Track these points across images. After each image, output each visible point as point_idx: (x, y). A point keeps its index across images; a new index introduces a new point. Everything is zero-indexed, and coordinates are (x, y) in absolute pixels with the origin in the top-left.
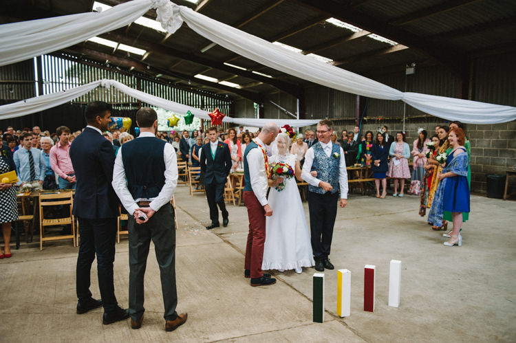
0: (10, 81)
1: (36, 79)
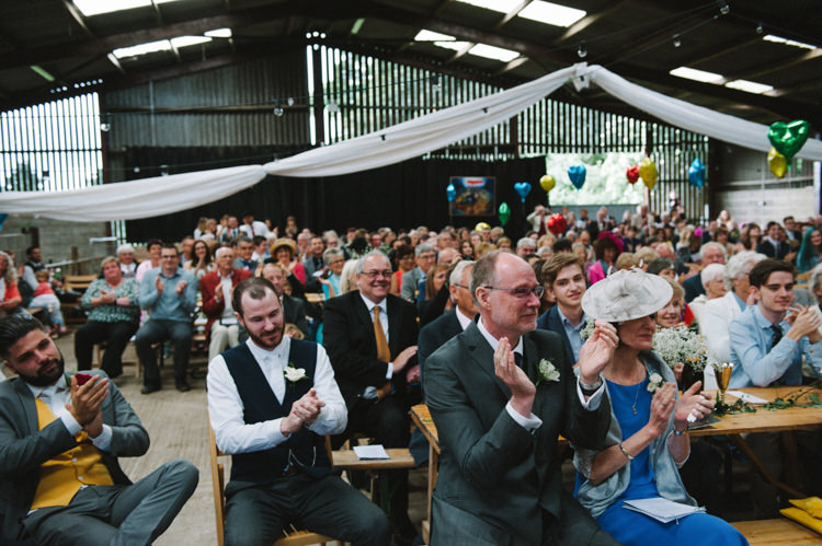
0: (261, 107)
1: (325, 91)
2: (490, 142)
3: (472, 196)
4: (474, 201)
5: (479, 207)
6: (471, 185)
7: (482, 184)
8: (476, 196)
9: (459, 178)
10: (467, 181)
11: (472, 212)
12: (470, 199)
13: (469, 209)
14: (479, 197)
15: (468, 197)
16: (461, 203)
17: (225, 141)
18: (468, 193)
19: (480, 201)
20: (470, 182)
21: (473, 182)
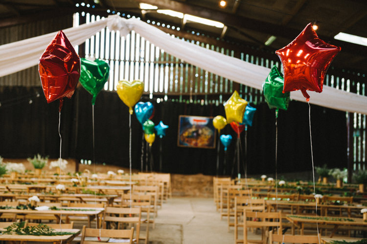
2: (216, 91)
3: (197, 132)
4: (198, 135)
5: (202, 141)
6: (196, 123)
7: (206, 123)
8: (200, 132)
9: (186, 117)
10: (192, 120)
11: (196, 144)
12: (195, 134)
13: (194, 142)
14: (202, 133)
15: (193, 132)
16: (188, 137)
17: (9, 82)
18: (194, 129)
19: (203, 136)
20: (195, 120)
21: (198, 121)
